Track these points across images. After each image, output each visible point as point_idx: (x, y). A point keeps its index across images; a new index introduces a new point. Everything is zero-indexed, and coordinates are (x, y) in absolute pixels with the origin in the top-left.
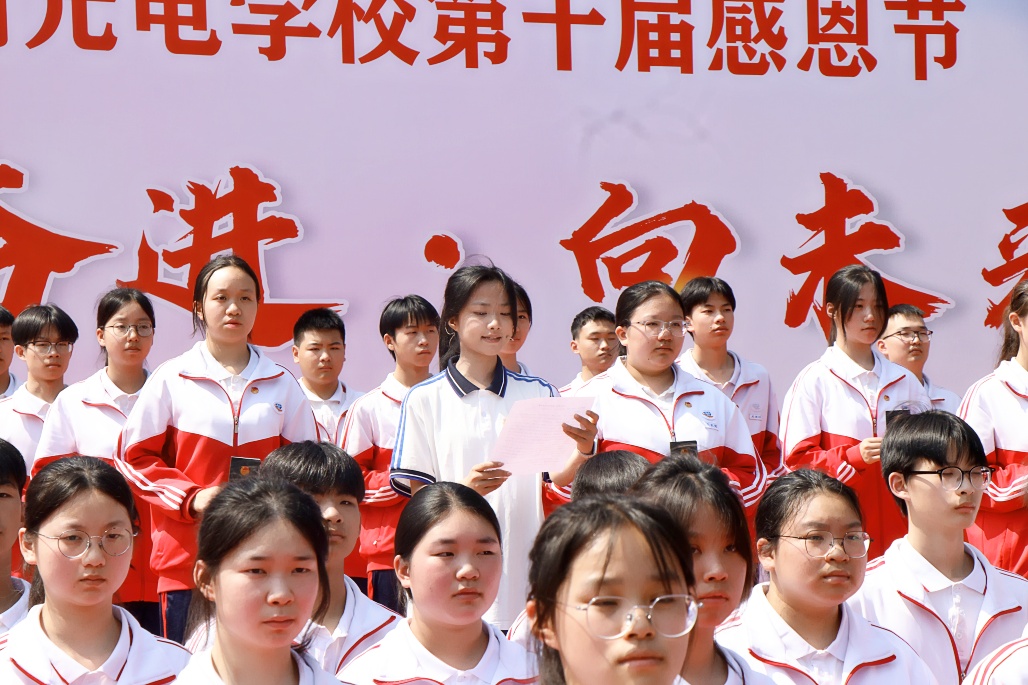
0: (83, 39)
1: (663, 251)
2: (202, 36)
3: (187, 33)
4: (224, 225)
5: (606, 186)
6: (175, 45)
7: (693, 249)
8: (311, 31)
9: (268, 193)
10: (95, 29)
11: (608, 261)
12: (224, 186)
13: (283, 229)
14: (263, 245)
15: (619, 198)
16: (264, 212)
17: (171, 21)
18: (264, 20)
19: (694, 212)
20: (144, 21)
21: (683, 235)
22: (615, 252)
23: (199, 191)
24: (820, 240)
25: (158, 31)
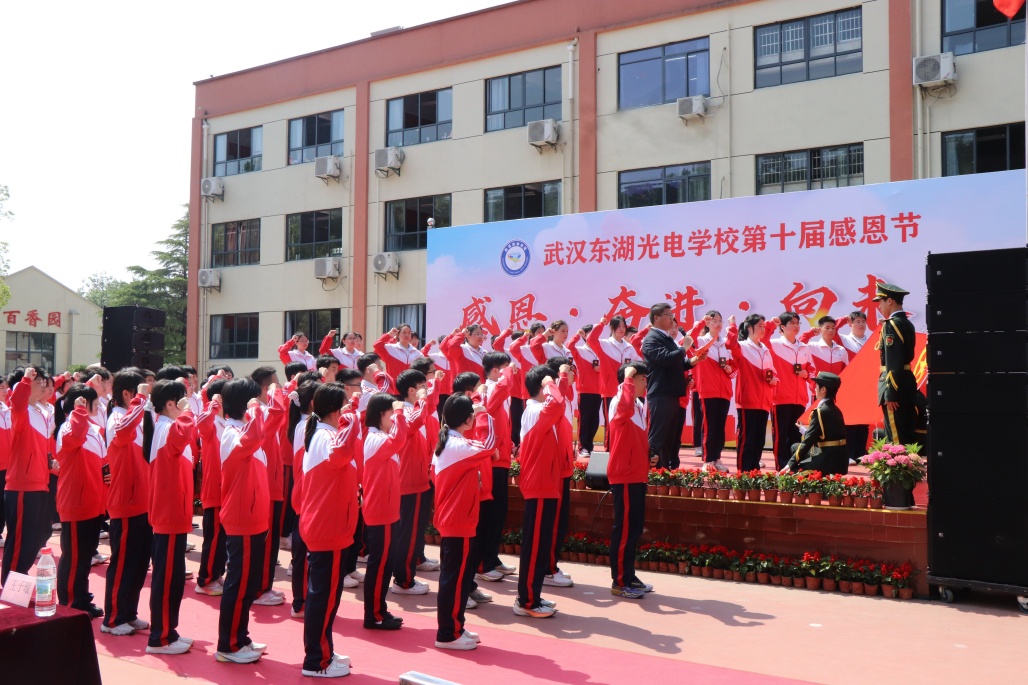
0: (651, 256)
1: (813, 302)
2: (680, 252)
3: (677, 251)
4: (684, 302)
5: (795, 284)
6: (674, 255)
7: (823, 301)
8: (709, 247)
9: (696, 292)
10: (654, 253)
11: (795, 307)
12: (684, 291)
13: (700, 302)
14: (694, 307)
15: (799, 287)
16: (695, 298)
17: (673, 249)
18: (697, 245)
19: (824, 290)
20: (666, 249)
21: (819, 297)
22: (797, 304)
23: (678, 293)
24: (867, 296)
25: (670, 251)
